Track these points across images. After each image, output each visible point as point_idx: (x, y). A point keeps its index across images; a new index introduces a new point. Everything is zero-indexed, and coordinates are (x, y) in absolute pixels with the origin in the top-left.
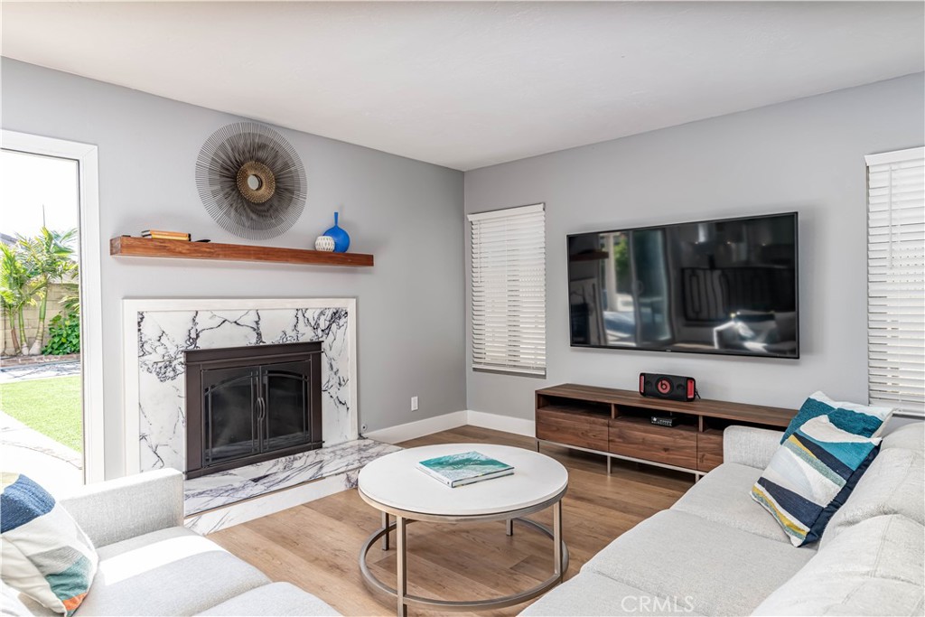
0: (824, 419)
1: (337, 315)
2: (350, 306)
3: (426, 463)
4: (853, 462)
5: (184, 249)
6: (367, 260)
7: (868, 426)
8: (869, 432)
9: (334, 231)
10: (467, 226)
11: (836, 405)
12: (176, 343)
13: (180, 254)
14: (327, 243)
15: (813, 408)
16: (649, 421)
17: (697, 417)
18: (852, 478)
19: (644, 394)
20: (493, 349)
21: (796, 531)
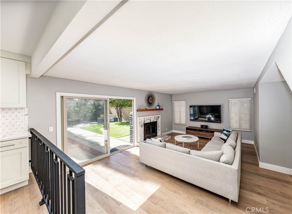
0: (225, 131)
1: (159, 117)
2: (160, 116)
3: (182, 137)
4: (228, 135)
5: (145, 110)
6: (162, 109)
7: (229, 132)
8: (230, 132)
9: (158, 106)
10: (173, 103)
11: (226, 130)
12: (143, 123)
13: (144, 111)
14: (158, 107)
15: (224, 130)
16: (202, 132)
17: (209, 131)
18: (228, 137)
19: (201, 128)
20: (177, 121)
21: (223, 142)
